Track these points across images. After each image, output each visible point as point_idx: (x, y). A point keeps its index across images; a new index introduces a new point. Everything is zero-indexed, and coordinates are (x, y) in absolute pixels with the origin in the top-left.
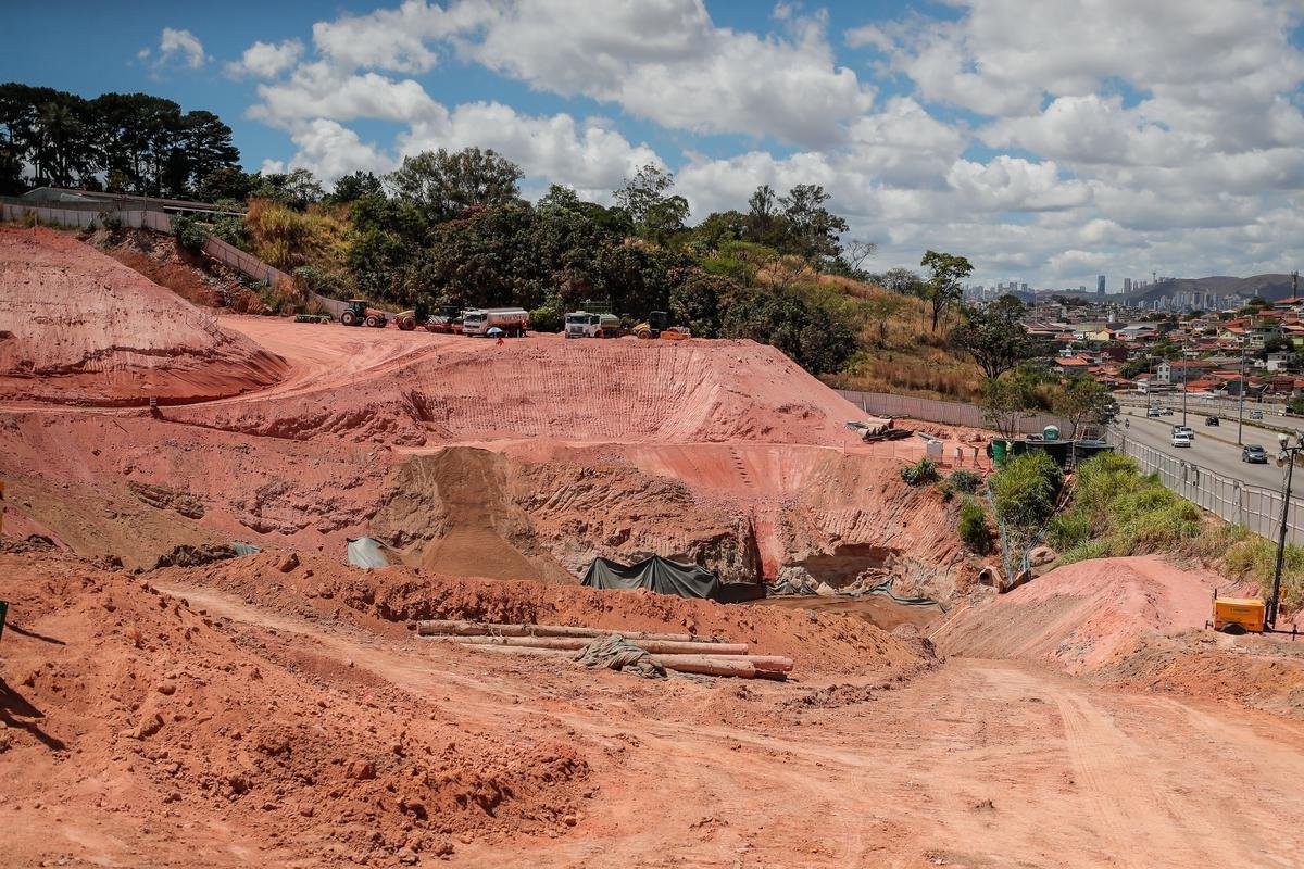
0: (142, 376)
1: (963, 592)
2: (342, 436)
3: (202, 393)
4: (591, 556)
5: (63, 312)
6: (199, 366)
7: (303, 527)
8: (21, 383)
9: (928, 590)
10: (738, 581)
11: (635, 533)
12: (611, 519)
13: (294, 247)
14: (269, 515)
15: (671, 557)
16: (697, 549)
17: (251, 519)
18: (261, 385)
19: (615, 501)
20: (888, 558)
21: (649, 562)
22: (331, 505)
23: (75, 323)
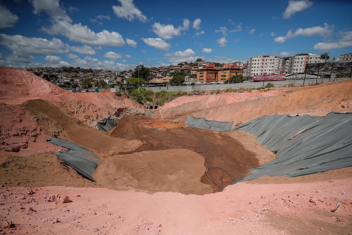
4: (95, 123)
9: (137, 112)
11: (99, 115)
12: (91, 113)
19: (89, 108)
20: (124, 110)
21: (106, 120)
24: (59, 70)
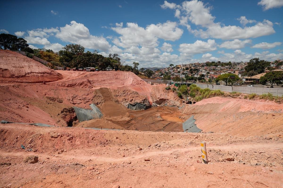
0: (38, 77)
1: (181, 104)
2: (80, 87)
3: (50, 80)
4: (128, 103)
5: (18, 65)
6: (49, 76)
7: (81, 103)
8: (13, 79)
9: (174, 104)
10: (148, 105)
11: (134, 99)
12: (129, 97)
13: (50, 58)
14: (75, 101)
15: (140, 103)
16: (143, 101)
17: (72, 102)
18: (60, 79)
19: (129, 95)
20: (166, 100)
21: (137, 104)
22: (85, 99)
23: (22, 67)
24: (202, 65)
